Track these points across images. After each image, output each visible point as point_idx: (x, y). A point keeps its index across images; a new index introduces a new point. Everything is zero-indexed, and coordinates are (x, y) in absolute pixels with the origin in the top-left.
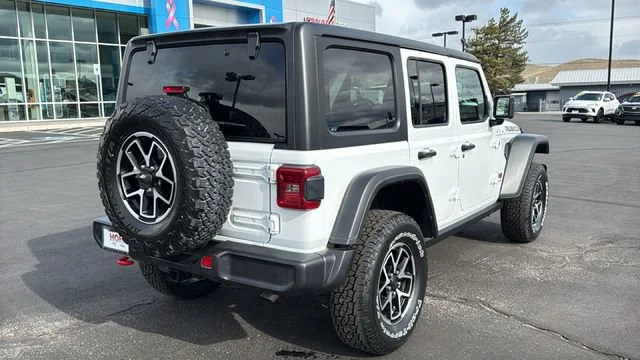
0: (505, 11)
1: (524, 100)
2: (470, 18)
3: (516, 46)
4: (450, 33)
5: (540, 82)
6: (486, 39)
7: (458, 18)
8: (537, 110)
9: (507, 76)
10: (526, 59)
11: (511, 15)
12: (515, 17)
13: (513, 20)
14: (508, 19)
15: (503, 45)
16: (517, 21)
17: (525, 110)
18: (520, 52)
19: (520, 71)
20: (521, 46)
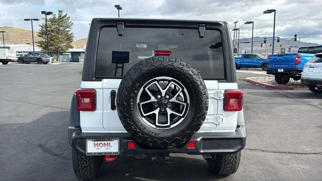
0: (60, 11)
1: (70, 56)
2: (49, 13)
3: (67, 29)
4: (35, 20)
5: (76, 48)
6: (53, 25)
7: (43, 12)
8: (78, 62)
9: (64, 44)
10: (73, 37)
11: (64, 14)
12: (66, 15)
13: (65, 16)
14: (63, 16)
15: (61, 29)
16: (67, 17)
17: (71, 61)
18: (70, 33)
19: (71, 42)
20: (70, 30)
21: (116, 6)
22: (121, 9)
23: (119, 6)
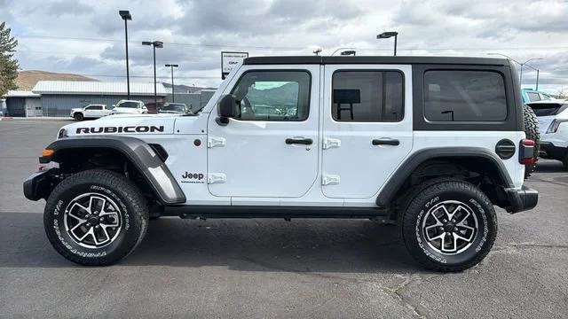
1: (4, 105)
10: (17, 67)
12: (3, 25)
18: (12, 59)
19: (13, 78)
20: (11, 53)
21: (121, 12)
22: (130, 18)
23: (128, 12)
